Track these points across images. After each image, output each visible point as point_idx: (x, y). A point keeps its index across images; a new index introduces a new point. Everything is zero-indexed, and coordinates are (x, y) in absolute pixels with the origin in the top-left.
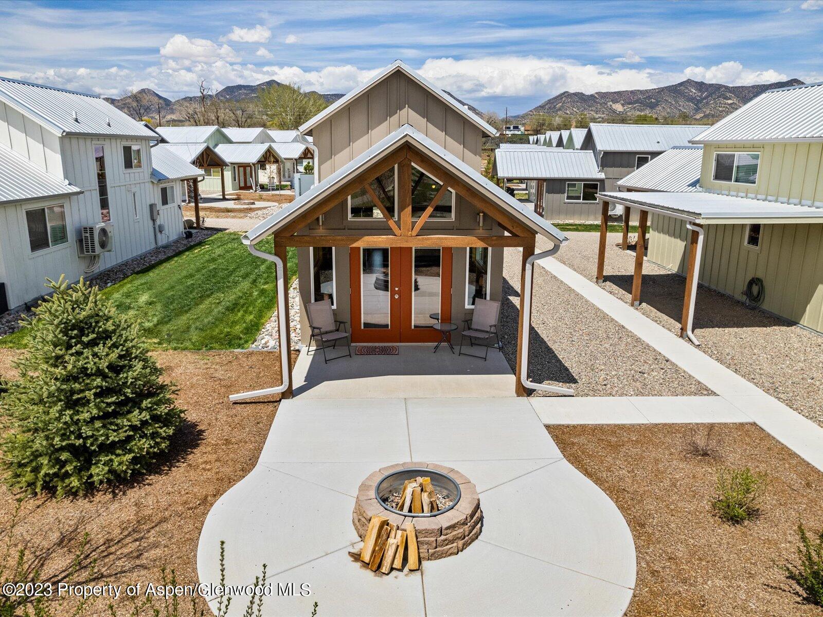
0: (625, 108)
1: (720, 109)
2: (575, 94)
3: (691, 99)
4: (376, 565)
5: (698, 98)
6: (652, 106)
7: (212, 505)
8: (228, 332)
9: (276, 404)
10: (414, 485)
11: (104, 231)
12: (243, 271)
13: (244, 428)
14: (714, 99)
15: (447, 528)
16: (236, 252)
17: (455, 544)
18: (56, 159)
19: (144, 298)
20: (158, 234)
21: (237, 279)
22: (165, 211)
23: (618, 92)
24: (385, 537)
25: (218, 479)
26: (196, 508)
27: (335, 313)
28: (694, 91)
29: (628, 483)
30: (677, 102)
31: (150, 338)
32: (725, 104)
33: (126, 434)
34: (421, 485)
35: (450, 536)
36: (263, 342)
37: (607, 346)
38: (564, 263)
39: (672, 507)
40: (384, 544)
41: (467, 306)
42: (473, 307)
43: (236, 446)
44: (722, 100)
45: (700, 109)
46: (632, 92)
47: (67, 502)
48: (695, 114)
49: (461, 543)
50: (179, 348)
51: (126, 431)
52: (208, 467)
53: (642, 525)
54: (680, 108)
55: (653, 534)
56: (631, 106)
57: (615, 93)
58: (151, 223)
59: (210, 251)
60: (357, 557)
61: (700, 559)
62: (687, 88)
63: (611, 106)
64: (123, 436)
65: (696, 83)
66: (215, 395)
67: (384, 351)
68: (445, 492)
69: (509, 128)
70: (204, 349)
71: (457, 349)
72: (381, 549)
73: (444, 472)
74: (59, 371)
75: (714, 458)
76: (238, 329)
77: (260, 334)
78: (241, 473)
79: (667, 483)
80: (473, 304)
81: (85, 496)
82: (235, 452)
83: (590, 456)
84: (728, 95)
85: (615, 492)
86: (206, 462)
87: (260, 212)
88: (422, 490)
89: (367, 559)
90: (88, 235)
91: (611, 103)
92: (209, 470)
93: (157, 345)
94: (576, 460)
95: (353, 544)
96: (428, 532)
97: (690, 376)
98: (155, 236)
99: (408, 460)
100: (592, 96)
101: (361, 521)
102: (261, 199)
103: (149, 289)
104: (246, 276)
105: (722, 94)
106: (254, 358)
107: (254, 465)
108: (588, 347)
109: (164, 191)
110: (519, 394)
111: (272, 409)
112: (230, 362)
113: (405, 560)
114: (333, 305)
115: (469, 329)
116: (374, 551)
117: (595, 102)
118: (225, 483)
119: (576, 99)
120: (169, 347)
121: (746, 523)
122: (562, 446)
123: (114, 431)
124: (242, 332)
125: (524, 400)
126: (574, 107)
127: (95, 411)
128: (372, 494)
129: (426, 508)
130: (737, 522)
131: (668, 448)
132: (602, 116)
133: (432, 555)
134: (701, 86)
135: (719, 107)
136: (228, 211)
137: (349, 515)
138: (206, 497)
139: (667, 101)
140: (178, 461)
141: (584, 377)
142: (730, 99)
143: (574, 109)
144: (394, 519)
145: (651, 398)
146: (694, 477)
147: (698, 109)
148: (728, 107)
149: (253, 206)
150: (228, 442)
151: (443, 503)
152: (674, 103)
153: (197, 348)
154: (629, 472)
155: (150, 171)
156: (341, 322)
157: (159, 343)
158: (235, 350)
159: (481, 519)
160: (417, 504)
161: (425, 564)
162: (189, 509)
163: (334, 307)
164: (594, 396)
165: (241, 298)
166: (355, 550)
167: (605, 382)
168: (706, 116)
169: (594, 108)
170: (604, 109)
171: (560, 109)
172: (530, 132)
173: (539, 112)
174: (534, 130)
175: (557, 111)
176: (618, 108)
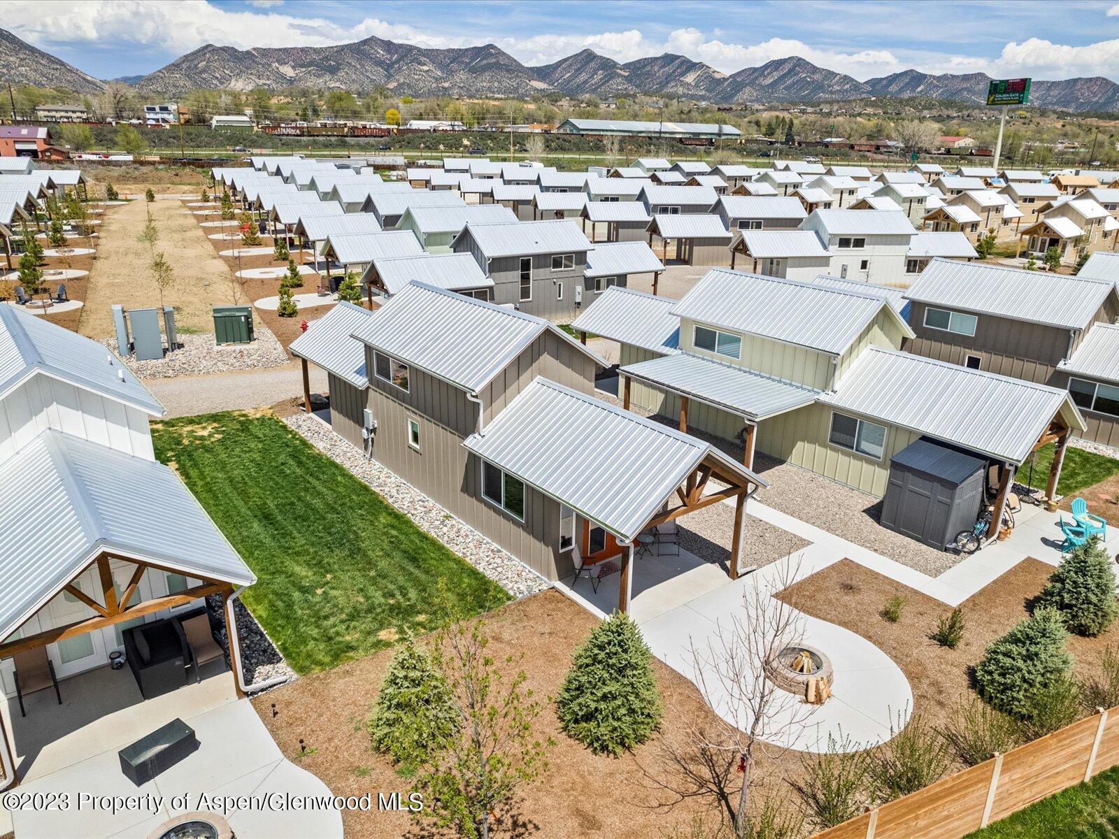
0: (297, 71)
1: (416, 77)
2: (223, 49)
3: (379, 63)
5: (388, 62)
6: (333, 71)
14: (407, 64)
23: (285, 49)
28: (382, 52)
30: (362, 66)
32: (421, 71)
44: (416, 66)
45: (392, 76)
46: (303, 50)
48: (386, 83)
54: (367, 74)
56: (304, 69)
57: (280, 50)
62: (373, 48)
63: (277, 68)
65: (382, 41)
69: (154, 109)
84: (422, 59)
91: (277, 64)
100: (248, 52)
105: (416, 58)
117: (254, 61)
119: (226, 56)
126: (225, 68)
132: (268, 83)
134: (388, 46)
135: (414, 74)
139: (350, 64)
142: (425, 64)
143: (226, 71)
147: (389, 77)
148: (424, 74)
152: (358, 66)
168: (401, 85)
169: (254, 72)
170: (268, 73)
171: (204, 71)
172: (186, 116)
173: (173, 73)
174: (193, 113)
175: (200, 73)
176: (288, 71)
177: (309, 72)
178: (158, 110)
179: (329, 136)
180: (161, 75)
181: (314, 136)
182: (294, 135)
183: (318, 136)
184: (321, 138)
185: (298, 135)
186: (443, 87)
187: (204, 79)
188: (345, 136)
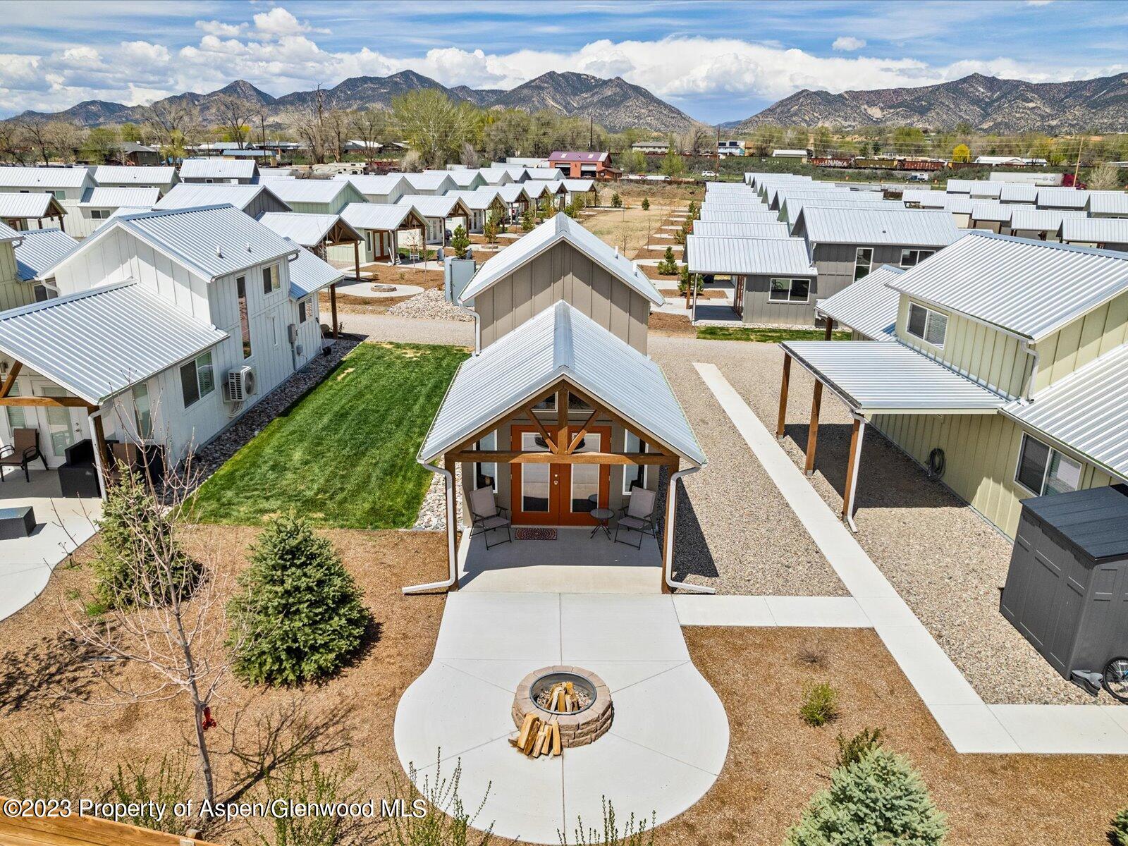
0: (885, 113)
1: (1017, 115)
2: (817, 93)
3: (977, 102)
4: (529, 750)
5: (987, 100)
6: (922, 111)
7: (400, 697)
8: (390, 506)
9: (443, 596)
10: (560, 688)
11: (250, 375)
12: (394, 414)
13: (417, 622)
14: (1010, 101)
15: (583, 724)
16: (383, 382)
17: (589, 736)
18: (203, 305)
19: (298, 455)
20: (297, 357)
21: (390, 426)
22: (303, 329)
23: (877, 91)
24: (536, 730)
25: (401, 673)
26: (387, 699)
27: (496, 497)
28: (982, 90)
29: (739, 687)
30: (957, 105)
31: (314, 512)
32: (1025, 108)
33: (329, 638)
34: (565, 689)
35: (585, 730)
36: (426, 519)
37: (763, 531)
38: (749, 405)
39: (769, 710)
40: (535, 735)
41: (624, 493)
42: (629, 493)
43: (413, 641)
44: (1020, 103)
45: (990, 115)
46: (895, 91)
47: (284, 690)
48: (981, 123)
49: (594, 735)
50: (345, 526)
51: (329, 635)
52: (392, 661)
53: (740, 724)
54: (960, 114)
55: (746, 732)
56: (892, 111)
57: (872, 92)
58: (289, 346)
59: (354, 379)
60: (515, 743)
61: (777, 754)
62: (973, 86)
63: (865, 110)
64: (327, 639)
65: (985, 78)
66: (388, 584)
67: (544, 535)
68: (586, 692)
69: (724, 144)
70: (369, 527)
71: (613, 536)
72: (533, 739)
73: (585, 676)
74: (279, 589)
75: (821, 666)
76: (400, 501)
77: (422, 509)
78: (420, 667)
79: (773, 686)
80: (631, 490)
81: (297, 687)
82: (413, 646)
83: (714, 659)
84: (1030, 95)
85: (726, 694)
86: (389, 656)
87: (403, 305)
88: (566, 693)
89: (522, 746)
90: (234, 381)
91: (866, 106)
92: (393, 664)
93: (323, 522)
94: (700, 663)
95: (512, 733)
96: (568, 727)
97: (834, 571)
98: (294, 360)
99: (558, 663)
100: (840, 96)
101: (518, 716)
102: (402, 279)
103: (301, 441)
104: (399, 423)
105: (1022, 95)
106: (418, 540)
107: (430, 660)
108: (744, 532)
109: (302, 307)
110: (664, 592)
111: (440, 601)
112: (396, 544)
113: (551, 747)
114: (494, 488)
115: (626, 515)
116: (527, 740)
117: (844, 104)
118: (409, 677)
119: (818, 100)
120: (336, 524)
121: (825, 725)
122: (692, 648)
123: (320, 635)
124: (403, 507)
125: (669, 596)
126: (815, 111)
127: (306, 621)
128: (527, 694)
129: (569, 707)
130: (818, 724)
131: (784, 653)
132: (853, 124)
133: (572, 743)
134: (991, 83)
135: (1016, 112)
136: (365, 302)
137: (509, 710)
138: (394, 689)
139: (943, 104)
140: (366, 655)
141: (730, 570)
142: (1032, 101)
143: (815, 114)
144: (543, 716)
145: (787, 598)
146: (798, 682)
147: (985, 116)
148: (1028, 112)
149: (393, 294)
150: (405, 636)
151: (583, 701)
152: (952, 106)
153: (362, 525)
154: (743, 675)
155: (289, 287)
156: (502, 508)
157: (325, 520)
158: (400, 530)
159: (612, 716)
160: (562, 704)
161: (565, 750)
162: (383, 699)
163: (496, 491)
164: (735, 594)
165: (397, 456)
166: (513, 738)
167: (750, 577)
168: (997, 125)
169: (842, 114)
170: (856, 115)
171: (795, 114)
172: (751, 151)
173: (767, 117)
174: (757, 148)
175: (791, 116)
176: (876, 112)
177: (898, 113)
178: (728, 145)
179: (876, 169)
180: (757, 119)
181: (860, 168)
182: (841, 167)
183: (865, 168)
184: (867, 171)
185: (844, 168)
186: (1049, 126)
187: (794, 122)
188: (894, 170)
